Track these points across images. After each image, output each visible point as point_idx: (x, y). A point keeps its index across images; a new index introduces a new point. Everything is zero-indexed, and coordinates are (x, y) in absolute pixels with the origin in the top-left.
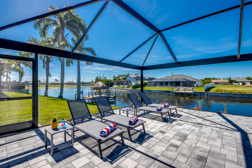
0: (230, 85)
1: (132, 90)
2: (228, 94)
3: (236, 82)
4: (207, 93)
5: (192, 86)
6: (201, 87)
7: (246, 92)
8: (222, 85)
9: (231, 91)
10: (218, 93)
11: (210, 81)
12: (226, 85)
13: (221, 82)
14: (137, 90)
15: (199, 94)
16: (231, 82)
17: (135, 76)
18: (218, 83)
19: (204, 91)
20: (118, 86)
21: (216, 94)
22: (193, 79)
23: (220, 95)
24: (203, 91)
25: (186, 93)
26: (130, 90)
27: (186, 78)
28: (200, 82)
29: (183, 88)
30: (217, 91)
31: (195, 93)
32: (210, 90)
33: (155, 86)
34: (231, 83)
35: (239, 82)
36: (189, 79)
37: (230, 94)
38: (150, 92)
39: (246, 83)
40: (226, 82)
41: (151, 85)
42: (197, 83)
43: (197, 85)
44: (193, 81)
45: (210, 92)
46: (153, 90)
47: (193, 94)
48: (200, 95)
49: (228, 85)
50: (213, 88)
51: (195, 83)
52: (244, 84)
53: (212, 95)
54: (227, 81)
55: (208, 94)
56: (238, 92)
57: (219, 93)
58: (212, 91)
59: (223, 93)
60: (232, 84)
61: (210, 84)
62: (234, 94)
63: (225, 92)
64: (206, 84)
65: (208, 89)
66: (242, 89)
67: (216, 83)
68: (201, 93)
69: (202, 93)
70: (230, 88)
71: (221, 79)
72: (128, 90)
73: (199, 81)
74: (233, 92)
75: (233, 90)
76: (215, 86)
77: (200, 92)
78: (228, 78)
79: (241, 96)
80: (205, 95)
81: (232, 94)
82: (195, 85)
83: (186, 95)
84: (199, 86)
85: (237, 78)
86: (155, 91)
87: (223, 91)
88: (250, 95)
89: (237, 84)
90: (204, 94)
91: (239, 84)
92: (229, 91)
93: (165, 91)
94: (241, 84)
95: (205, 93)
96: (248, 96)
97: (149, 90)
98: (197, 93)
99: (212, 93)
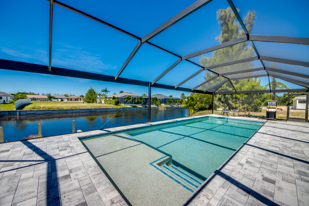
0: (49, 101)
2: (46, 110)
3: (55, 98)
4: (20, 111)
6: (10, 104)
7: (63, 107)
8: (40, 101)
9: (50, 107)
10: (35, 111)
11: (25, 96)
12: (45, 102)
13: (39, 98)
15: (7, 113)
16: (50, 98)
18: (36, 99)
19: (15, 110)
21: (32, 112)
23: (37, 113)
24: (14, 108)
28: (9, 98)
30: (33, 108)
32: (24, 108)
34: (50, 100)
35: (58, 99)
37: (48, 110)
39: (64, 99)
40: (45, 99)
42: (4, 98)
43: (3, 101)
48: (8, 115)
49: (47, 101)
50: (28, 104)
51: (1, 98)
52: (62, 100)
53: (27, 114)
54: (46, 97)
55: (22, 113)
56: (56, 108)
57: (37, 111)
58: (27, 108)
59: (40, 110)
60: (52, 100)
61: (24, 100)
62: (52, 110)
63: (43, 109)
64: (18, 99)
65: (22, 107)
66: (60, 105)
67: (34, 99)
68: (10, 113)
69: (12, 113)
70: (48, 104)
71: (40, 95)
73: (7, 95)
74: (52, 109)
75: (52, 107)
76: (32, 102)
77: (8, 112)
78: (47, 94)
79: (59, 112)
80: (17, 114)
81: (50, 110)
84: (7, 102)
85: (56, 94)
87: (40, 108)
88: (66, 110)
89: (56, 100)
90: (14, 112)
91: (58, 101)
92: (48, 108)
94: (60, 100)
95: (17, 111)
96: (65, 111)
98: (3, 113)
99: (26, 111)
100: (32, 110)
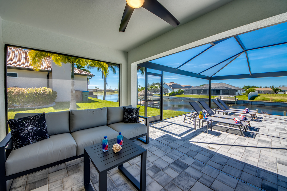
0: (275, 94)
1: (170, 97)
2: (275, 103)
3: (281, 91)
4: (251, 101)
5: (233, 95)
6: (243, 96)
8: (265, 93)
9: (279, 100)
10: (264, 102)
12: (269, 94)
13: (263, 91)
14: (174, 98)
16: (275, 90)
17: (171, 84)
18: (261, 92)
19: (248, 100)
20: (155, 93)
21: (261, 103)
22: (234, 87)
23: (265, 104)
24: (247, 99)
25: (228, 101)
26: (167, 97)
27: (227, 86)
28: (241, 91)
29: (224, 96)
30: (263, 100)
31: (238, 101)
32: (254, 99)
33: (193, 93)
34: (275, 92)
35: (284, 91)
36: (229, 87)
37: (278, 103)
38: (188, 99)
40: (270, 91)
41: (188, 93)
42: (239, 91)
43: (238, 94)
44: (235, 90)
45: (255, 100)
46: (191, 98)
47: (235, 102)
48: (243, 103)
49: (272, 93)
50: (257, 96)
51: (237, 91)
53: (257, 104)
55: (253, 103)
57: (266, 102)
58: (257, 99)
59: (269, 102)
60: (277, 92)
61: (254, 92)
62: (282, 103)
63: (272, 101)
64: (250, 92)
65: (253, 98)
67: (259, 92)
68: (244, 102)
69: (246, 102)
70: (276, 97)
71: (262, 87)
72: (165, 97)
73: (240, 89)
74: (282, 101)
75: (281, 99)
76: (258, 94)
77: (244, 101)
78: (271, 87)
80: (249, 104)
81: (280, 103)
82: (237, 93)
83: (228, 103)
84: (240, 94)
85: (282, 86)
86: (193, 99)
87: (269, 100)
89: (282, 93)
90: (248, 102)
91: (285, 93)
92: (277, 100)
93: (204, 99)
95: (249, 101)
97: (187, 98)
98: (240, 102)
99: (257, 102)
100: (262, 101)
